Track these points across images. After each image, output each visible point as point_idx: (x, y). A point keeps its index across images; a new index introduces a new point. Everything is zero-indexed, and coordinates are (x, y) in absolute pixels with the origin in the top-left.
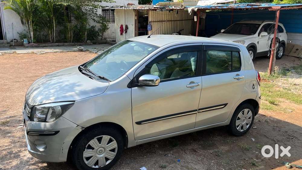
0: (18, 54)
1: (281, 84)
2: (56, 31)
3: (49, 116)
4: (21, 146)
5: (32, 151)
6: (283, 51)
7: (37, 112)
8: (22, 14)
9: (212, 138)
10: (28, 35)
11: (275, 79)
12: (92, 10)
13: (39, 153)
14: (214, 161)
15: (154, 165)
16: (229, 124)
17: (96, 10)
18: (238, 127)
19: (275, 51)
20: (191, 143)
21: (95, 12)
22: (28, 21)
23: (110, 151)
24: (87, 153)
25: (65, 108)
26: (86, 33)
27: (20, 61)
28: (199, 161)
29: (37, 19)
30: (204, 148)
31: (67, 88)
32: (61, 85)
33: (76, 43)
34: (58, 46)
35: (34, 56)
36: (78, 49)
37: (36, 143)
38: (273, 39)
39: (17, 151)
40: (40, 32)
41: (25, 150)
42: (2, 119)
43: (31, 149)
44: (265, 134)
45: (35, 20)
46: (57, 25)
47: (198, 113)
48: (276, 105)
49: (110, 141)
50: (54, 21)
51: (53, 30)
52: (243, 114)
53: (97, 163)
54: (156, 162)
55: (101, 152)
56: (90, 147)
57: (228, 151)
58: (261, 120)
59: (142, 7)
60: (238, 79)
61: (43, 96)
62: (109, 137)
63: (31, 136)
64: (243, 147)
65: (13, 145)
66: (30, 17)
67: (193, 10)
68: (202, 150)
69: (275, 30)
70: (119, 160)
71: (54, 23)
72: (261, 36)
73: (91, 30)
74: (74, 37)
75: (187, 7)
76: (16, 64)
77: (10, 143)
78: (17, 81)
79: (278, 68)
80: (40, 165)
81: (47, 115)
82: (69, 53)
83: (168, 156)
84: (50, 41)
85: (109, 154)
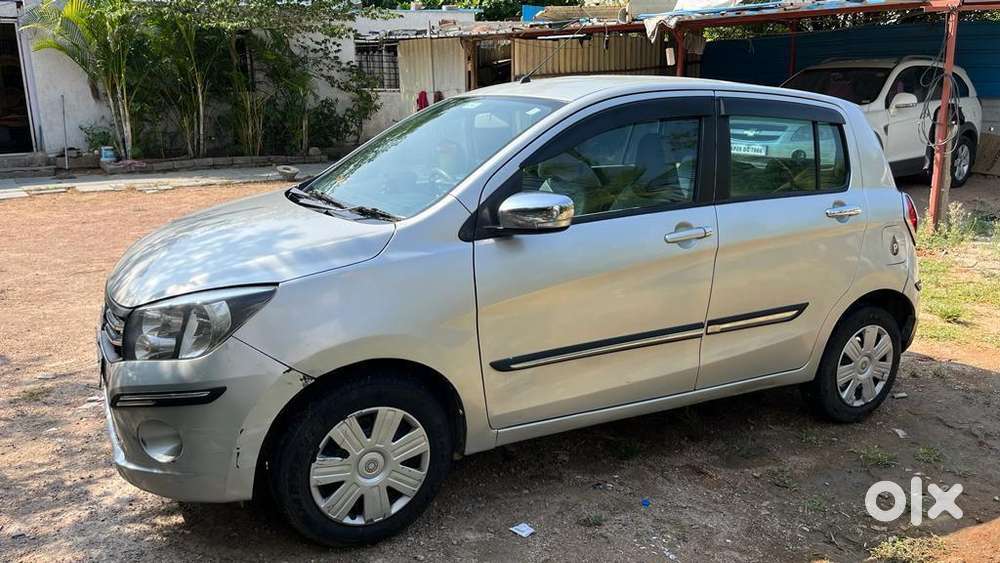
0: (84, 193)
1: (975, 262)
2: (207, 120)
3: (189, 339)
4: (93, 464)
5: (132, 467)
6: (968, 157)
7: (146, 329)
8: (95, 64)
9: (755, 430)
10: (115, 135)
11: (953, 245)
12: (323, 46)
13: (155, 471)
14: (768, 502)
15: (559, 516)
16: (812, 377)
17: (335, 48)
18: (843, 390)
19: (949, 153)
20: (682, 448)
21: (335, 54)
22: (114, 87)
23: (402, 463)
24: (323, 471)
25: (242, 309)
26: (305, 123)
27: (90, 214)
28: (716, 502)
29: (141, 80)
30: (729, 462)
31: (249, 244)
32: (228, 239)
33: (273, 157)
34: (214, 167)
35: (135, 196)
36: (282, 173)
37: (145, 434)
38: (940, 111)
39: (79, 480)
40: (152, 123)
41: (106, 476)
42: (28, 384)
43: (128, 458)
44: (938, 415)
45: (136, 84)
46: (209, 97)
47: (707, 334)
48: (965, 324)
49: (404, 428)
50: (199, 86)
51: (195, 114)
52: (862, 343)
53: (358, 509)
54: (566, 507)
55: (371, 469)
56: (333, 450)
57: (815, 472)
58: (919, 371)
59: (490, 29)
60: (841, 218)
61: (167, 274)
62: (400, 413)
63: (125, 413)
64: (867, 459)
65: (64, 462)
66: (120, 73)
67: (662, 27)
68: (723, 470)
69: (945, 79)
70: (436, 504)
71: (199, 91)
72: (897, 107)
73: (322, 113)
74: (265, 138)
75: (641, 16)
76: (77, 223)
77: (54, 457)
78: (81, 271)
79: (960, 208)
80: (158, 520)
81: (182, 336)
82: (251, 186)
83: (605, 487)
84: (186, 153)
85: (401, 476)
